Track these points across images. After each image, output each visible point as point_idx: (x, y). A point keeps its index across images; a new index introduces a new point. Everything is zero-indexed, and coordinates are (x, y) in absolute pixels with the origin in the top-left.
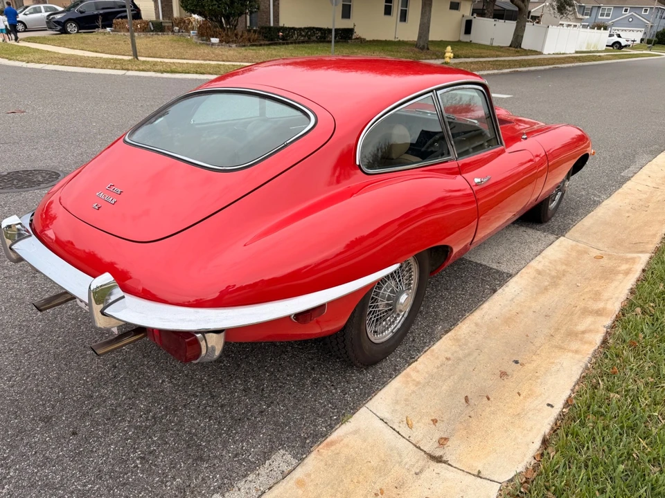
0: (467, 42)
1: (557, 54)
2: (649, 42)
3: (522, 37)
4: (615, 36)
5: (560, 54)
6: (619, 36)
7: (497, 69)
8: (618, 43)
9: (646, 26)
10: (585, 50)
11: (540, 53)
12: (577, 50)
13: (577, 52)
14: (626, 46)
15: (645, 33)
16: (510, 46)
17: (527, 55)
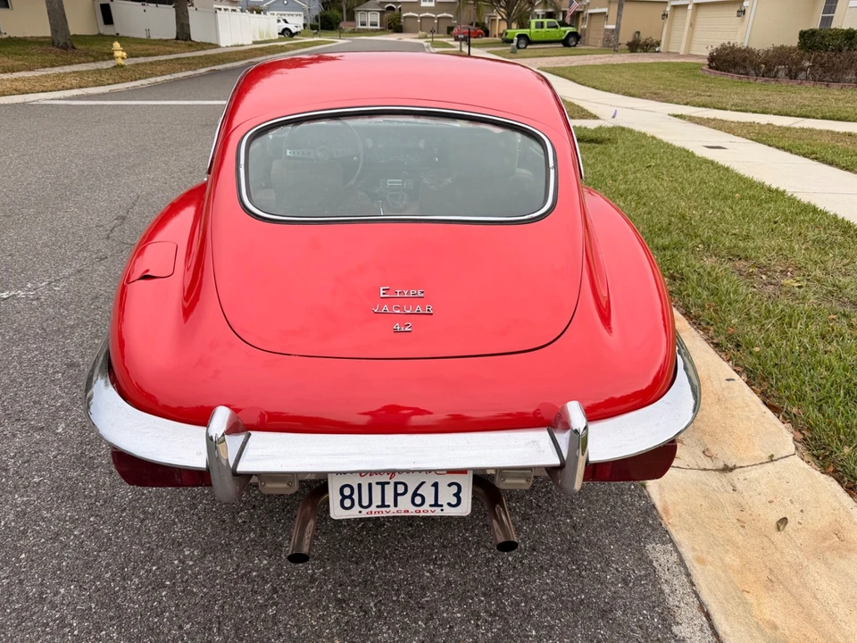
0: (113, 36)
1: (235, 46)
2: (313, 27)
3: (188, 25)
4: (282, 21)
5: (238, 46)
6: (286, 22)
7: (191, 70)
8: (287, 29)
9: (303, 10)
10: (259, 39)
11: (217, 46)
12: (255, 40)
13: (255, 43)
14: (296, 33)
15: (305, 18)
16: (177, 38)
17: (204, 49)
